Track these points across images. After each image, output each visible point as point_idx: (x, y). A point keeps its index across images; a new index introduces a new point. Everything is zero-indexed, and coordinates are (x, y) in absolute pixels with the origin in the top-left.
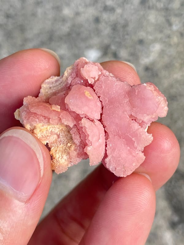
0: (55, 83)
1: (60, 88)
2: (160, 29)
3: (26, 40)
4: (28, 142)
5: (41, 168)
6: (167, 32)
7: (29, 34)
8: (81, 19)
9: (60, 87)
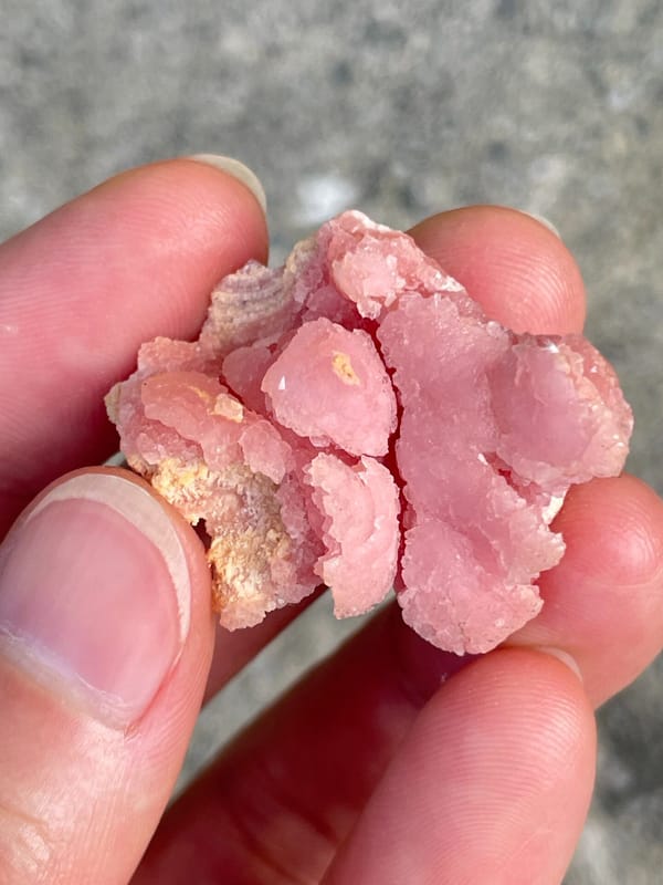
0: (258, 288)
1: (272, 310)
2: (563, 104)
3: (89, 145)
4: (136, 519)
5: (181, 611)
6: (591, 115)
7: (102, 124)
8: (286, 70)
9: (275, 305)
